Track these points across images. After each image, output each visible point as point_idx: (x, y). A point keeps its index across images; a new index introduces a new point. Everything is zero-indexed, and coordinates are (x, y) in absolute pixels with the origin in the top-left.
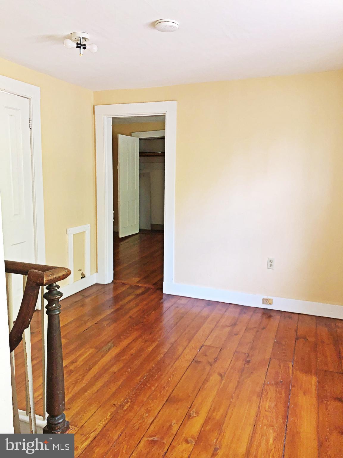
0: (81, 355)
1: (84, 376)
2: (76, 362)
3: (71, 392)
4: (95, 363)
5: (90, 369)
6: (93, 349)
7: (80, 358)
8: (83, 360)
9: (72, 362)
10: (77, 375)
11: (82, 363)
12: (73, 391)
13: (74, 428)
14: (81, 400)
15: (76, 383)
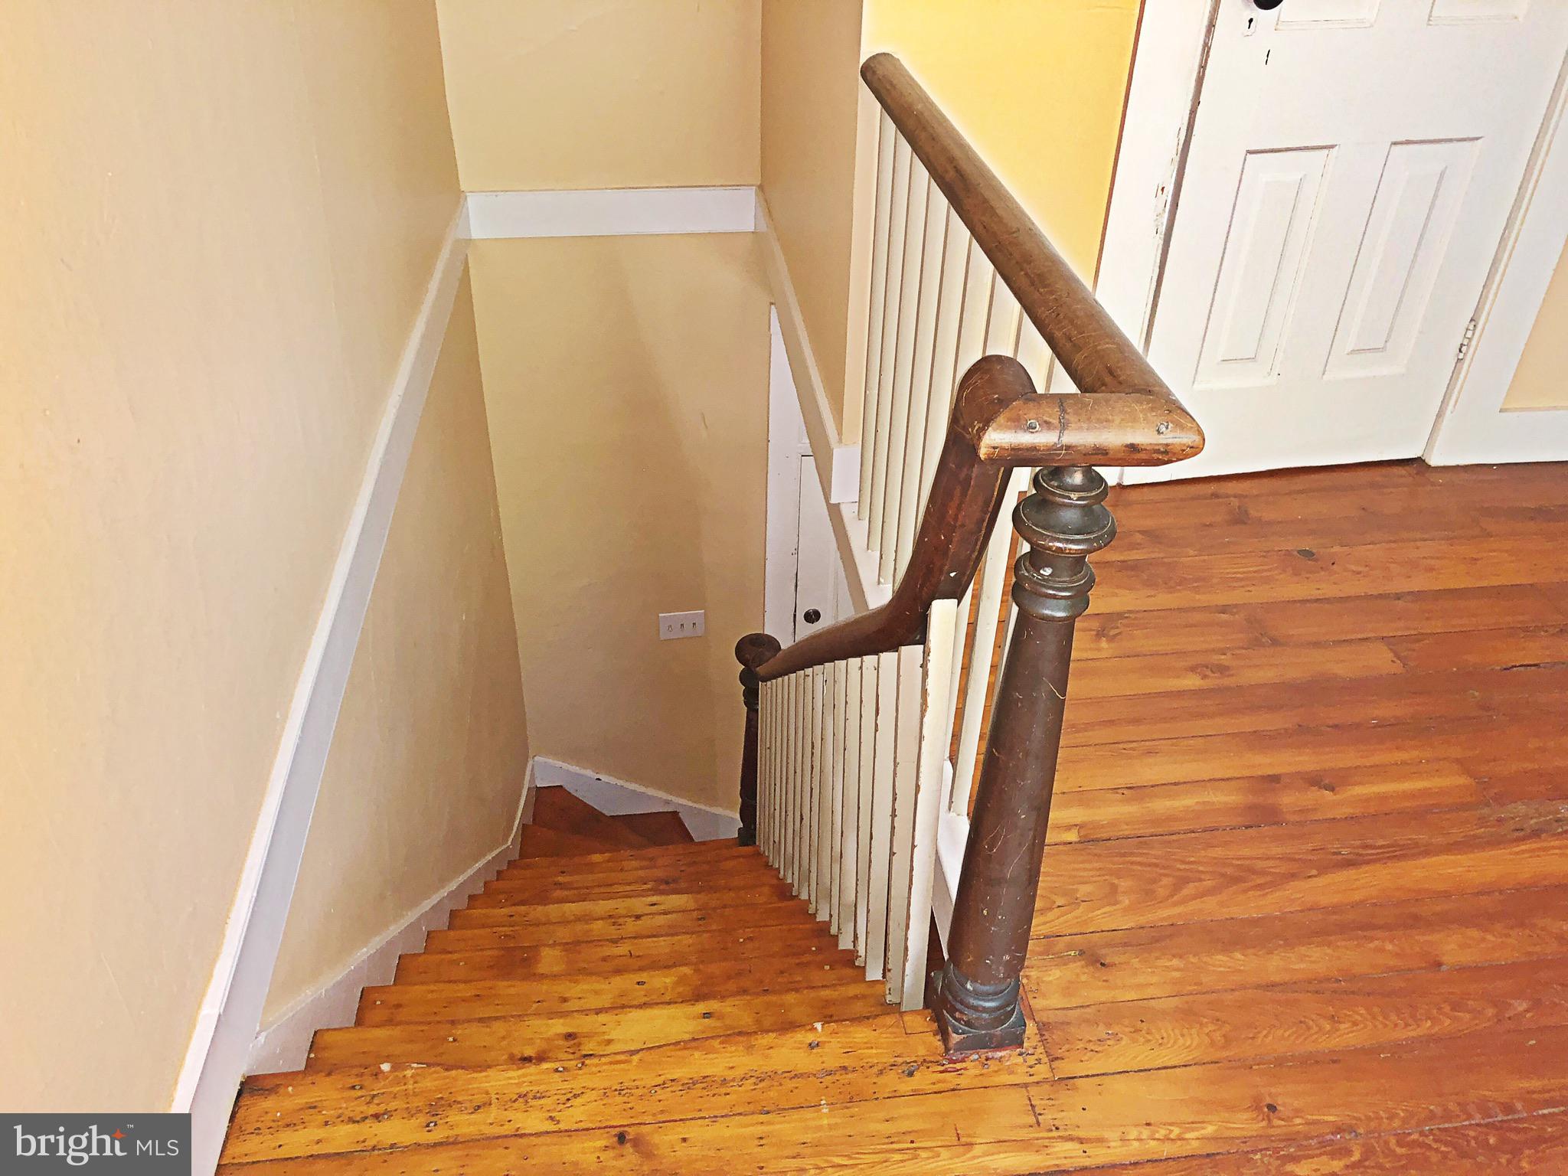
0: (1380, 772)
1: (1293, 876)
2: (1332, 789)
3: (1183, 902)
4: (1398, 853)
5: (1349, 864)
6: (1463, 780)
7: (1361, 783)
8: (1367, 800)
9: (1315, 781)
10: (1276, 850)
11: (1347, 811)
12: (1193, 905)
13: (1039, 1061)
14: (1178, 970)
15: (1236, 880)
